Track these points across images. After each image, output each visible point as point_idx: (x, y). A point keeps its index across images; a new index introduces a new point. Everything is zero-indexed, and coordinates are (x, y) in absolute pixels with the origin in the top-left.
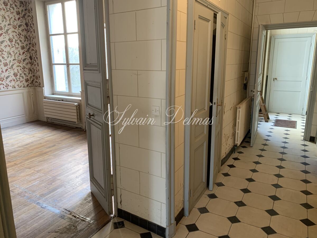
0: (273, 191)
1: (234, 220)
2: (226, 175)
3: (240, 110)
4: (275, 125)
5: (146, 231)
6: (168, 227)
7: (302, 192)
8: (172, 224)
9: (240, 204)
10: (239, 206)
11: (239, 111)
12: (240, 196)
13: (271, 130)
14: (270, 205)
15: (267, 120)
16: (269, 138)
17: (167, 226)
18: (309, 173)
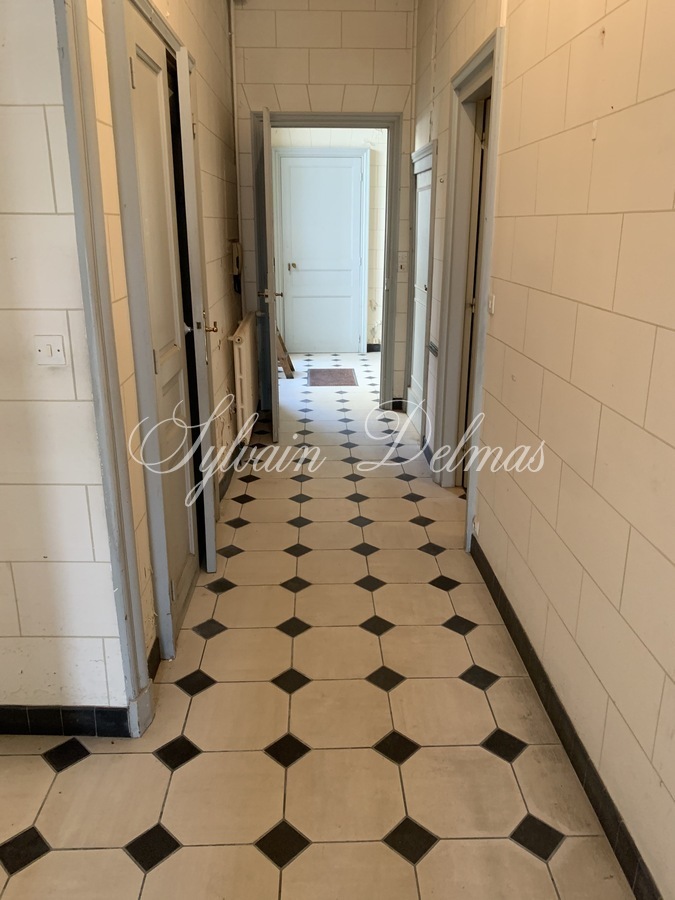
0: (357, 536)
1: (293, 627)
2: (238, 523)
3: (241, 346)
4: (313, 384)
5: (60, 740)
6: (135, 703)
7: (413, 521)
8: (143, 690)
9: (296, 585)
10: (295, 590)
11: (239, 349)
12: (289, 567)
13: (307, 397)
14: (360, 567)
15: (290, 373)
16: (308, 416)
17: (130, 700)
18: (414, 478)
